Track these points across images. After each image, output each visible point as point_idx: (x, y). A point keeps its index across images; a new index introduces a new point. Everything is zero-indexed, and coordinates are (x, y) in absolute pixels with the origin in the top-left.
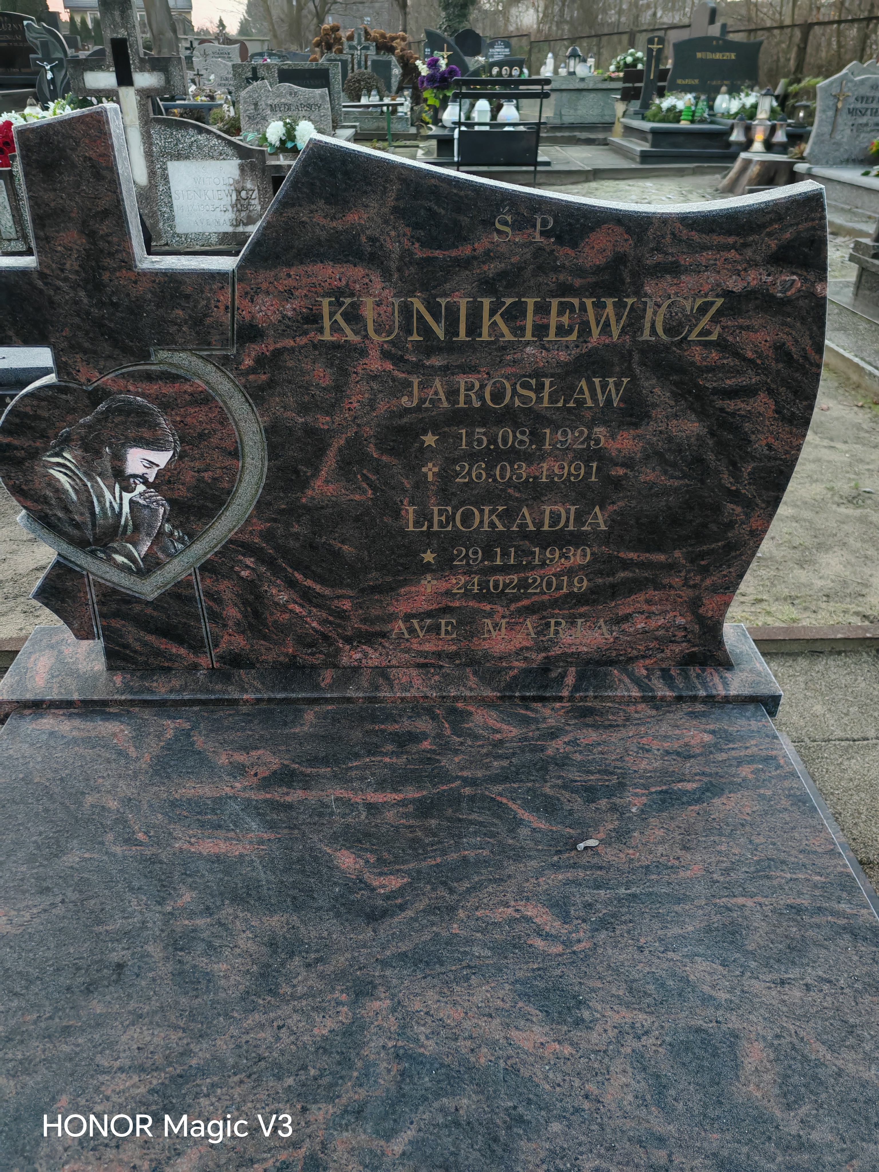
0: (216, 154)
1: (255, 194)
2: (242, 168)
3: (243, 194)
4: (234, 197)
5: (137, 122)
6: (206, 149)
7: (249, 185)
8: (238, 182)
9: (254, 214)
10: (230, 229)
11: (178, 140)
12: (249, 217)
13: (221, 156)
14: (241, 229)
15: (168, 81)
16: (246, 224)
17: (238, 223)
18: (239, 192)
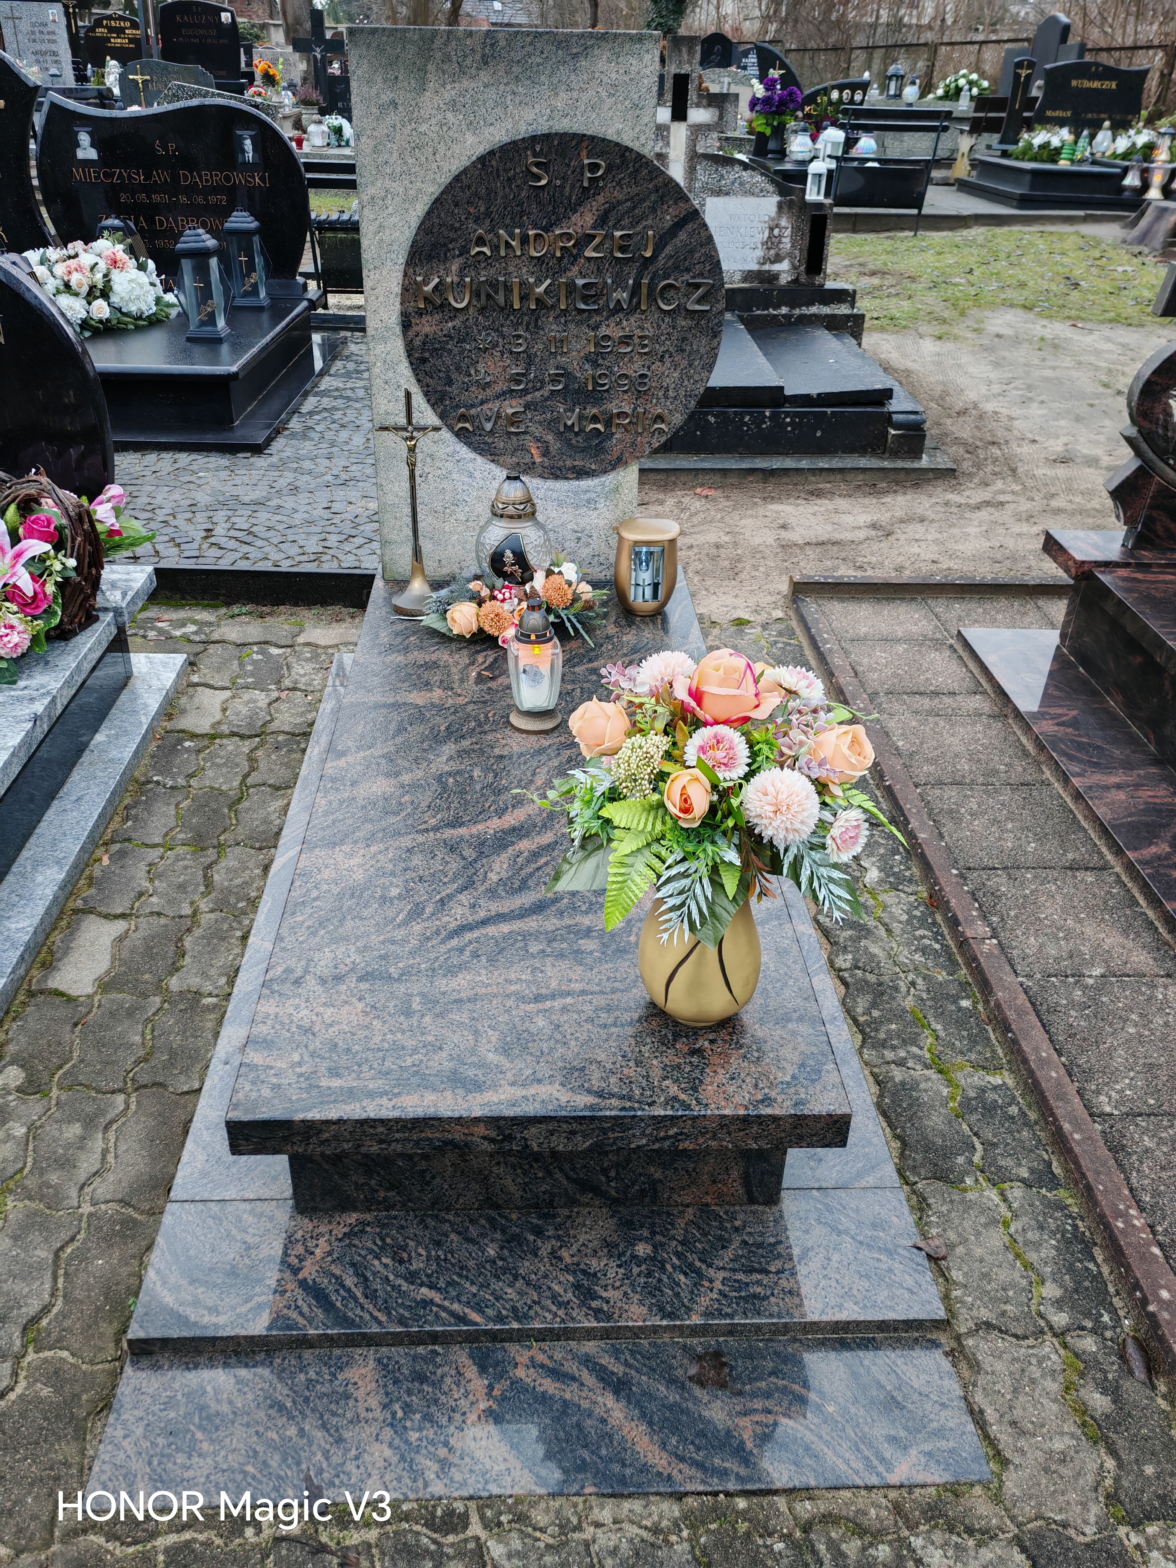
0: (757, 190)
1: (788, 232)
2: (780, 206)
3: (776, 232)
4: (766, 234)
5: (683, 157)
6: (748, 186)
7: (784, 222)
8: (773, 219)
9: (782, 253)
10: (755, 267)
11: (722, 176)
12: (777, 255)
13: (763, 193)
14: (766, 267)
15: (721, 117)
16: (772, 263)
17: (765, 260)
18: (771, 229)
